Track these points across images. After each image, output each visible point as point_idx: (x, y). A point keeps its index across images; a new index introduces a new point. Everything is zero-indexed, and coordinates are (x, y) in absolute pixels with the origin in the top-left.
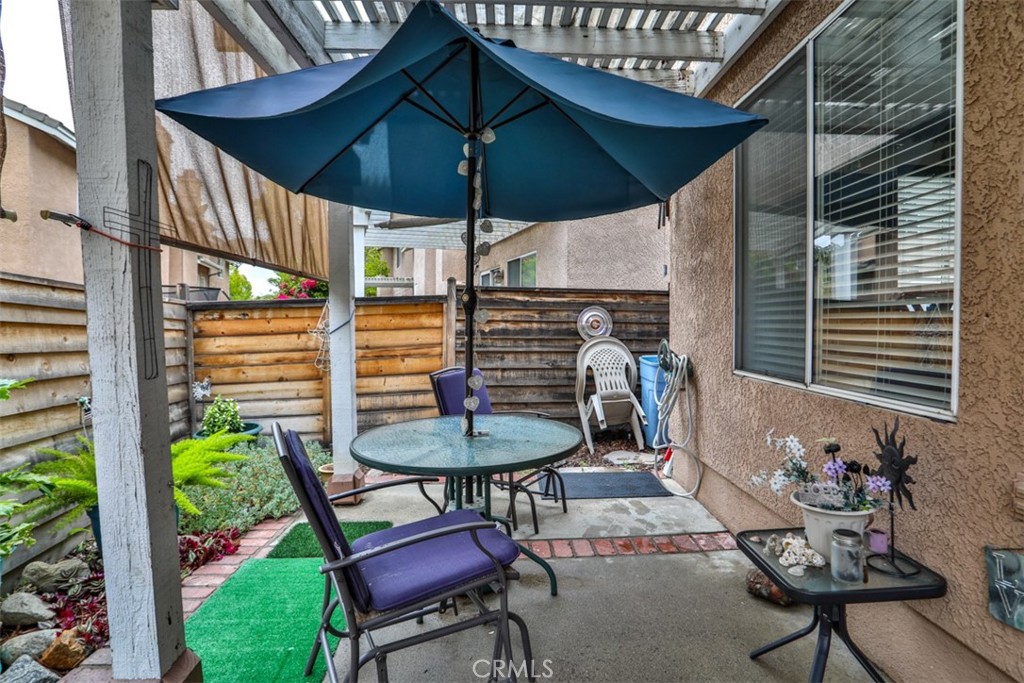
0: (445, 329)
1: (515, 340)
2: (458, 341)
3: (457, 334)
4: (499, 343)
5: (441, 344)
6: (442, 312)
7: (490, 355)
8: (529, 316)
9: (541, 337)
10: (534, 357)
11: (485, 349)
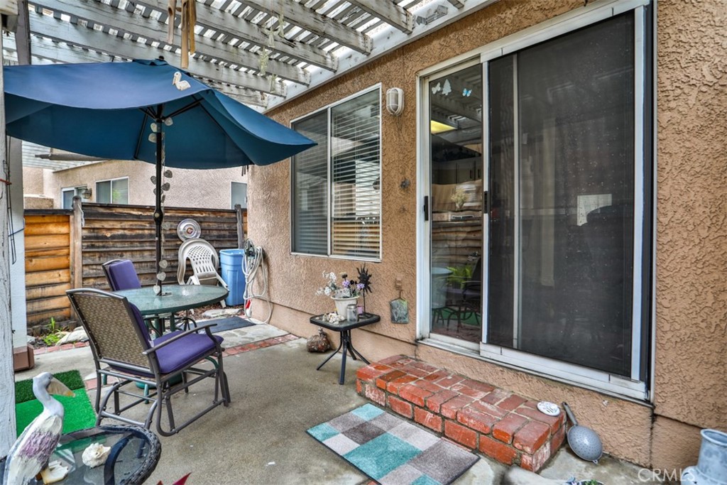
0: (71, 235)
1: (132, 242)
2: (84, 244)
3: (83, 238)
4: (119, 245)
5: (69, 246)
6: (69, 222)
7: (111, 253)
8: (141, 225)
9: (151, 240)
10: (146, 254)
11: (108, 249)
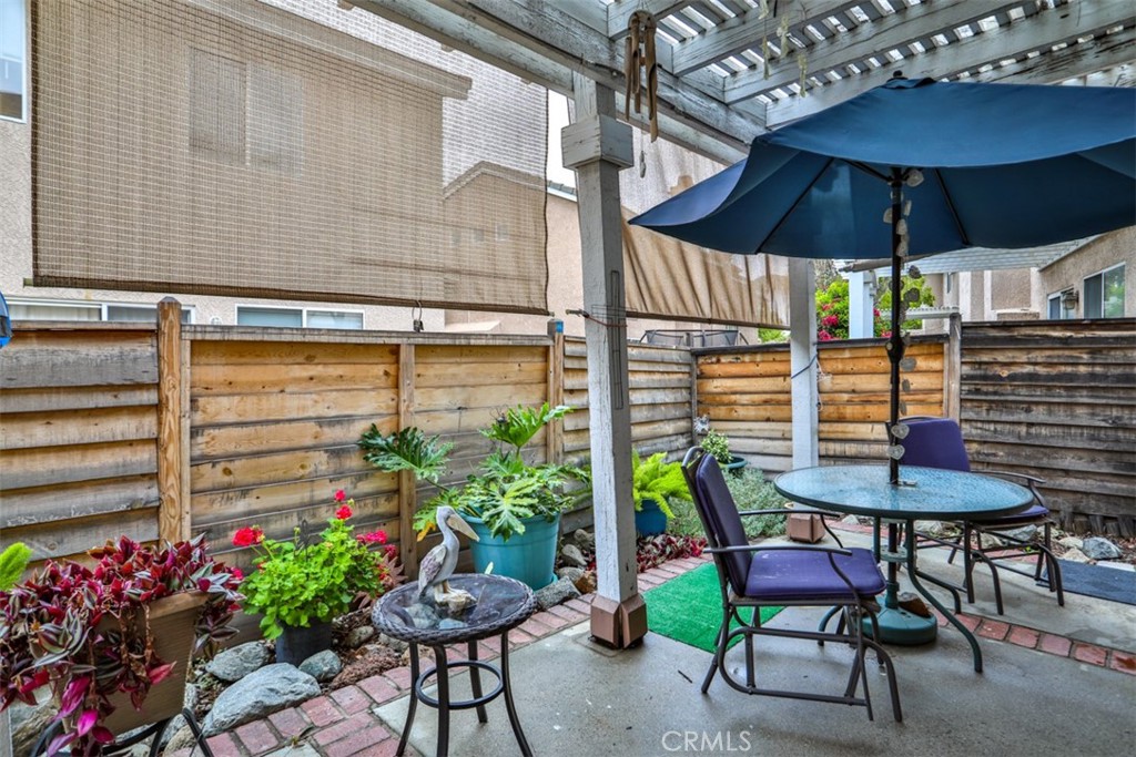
0: (946, 373)
1: (1049, 388)
2: (963, 388)
3: (962, 378)
4: (1023, 391)
5: (942, 390)
6: (942, 353)
7: (1009, 405)
8: (1072, 357)
9: (1093, 384)
10: (1080, 411)
11: (1002, 398)
